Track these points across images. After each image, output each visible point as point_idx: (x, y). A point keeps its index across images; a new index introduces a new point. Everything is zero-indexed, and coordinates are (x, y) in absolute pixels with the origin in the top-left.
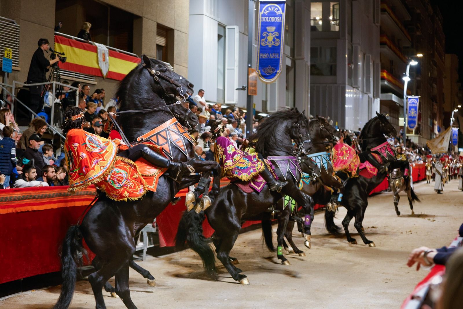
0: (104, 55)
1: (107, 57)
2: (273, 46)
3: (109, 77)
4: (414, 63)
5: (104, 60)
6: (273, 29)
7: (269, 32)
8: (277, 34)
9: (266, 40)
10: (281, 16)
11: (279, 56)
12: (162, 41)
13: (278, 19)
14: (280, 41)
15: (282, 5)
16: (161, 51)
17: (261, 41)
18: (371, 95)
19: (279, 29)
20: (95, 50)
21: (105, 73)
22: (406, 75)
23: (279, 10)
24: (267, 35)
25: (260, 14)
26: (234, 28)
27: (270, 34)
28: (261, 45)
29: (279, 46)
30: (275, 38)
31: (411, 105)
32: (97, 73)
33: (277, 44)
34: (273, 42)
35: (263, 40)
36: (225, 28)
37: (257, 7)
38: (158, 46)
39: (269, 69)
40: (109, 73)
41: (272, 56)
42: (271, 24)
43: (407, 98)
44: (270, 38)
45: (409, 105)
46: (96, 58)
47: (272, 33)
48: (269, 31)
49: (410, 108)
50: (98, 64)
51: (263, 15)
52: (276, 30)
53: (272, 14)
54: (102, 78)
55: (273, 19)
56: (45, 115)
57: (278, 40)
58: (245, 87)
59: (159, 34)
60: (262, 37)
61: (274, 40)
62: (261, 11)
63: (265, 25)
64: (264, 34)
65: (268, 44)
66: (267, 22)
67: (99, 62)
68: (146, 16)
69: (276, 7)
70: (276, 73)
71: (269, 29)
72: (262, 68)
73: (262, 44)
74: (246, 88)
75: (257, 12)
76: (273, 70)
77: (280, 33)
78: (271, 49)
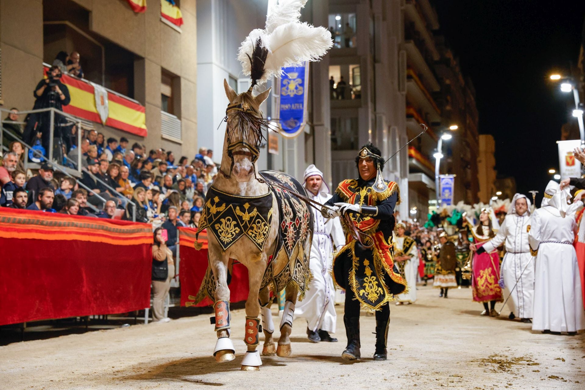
0: (102, 98)
1: (107, 101)
2: (295, 95)
3: (109, 124)
4: (446, 137)
5: (103, 103)
6: (295, 75)
7: (290, 80)
8: (299, 81)
9: (287, 89)
11: (303, 106)
12: (167, 90)
14: (304, 89)
16: (166, 103)
17: (281, 90)
18: (398, 174)
19: (302, 76)
20: (92, 90)
21: (104, 119)
22: (437, 151)
24: (289, 83)
26: (247, 82)
27: (292, 81)
28: (281, 95)
29: (303, 95)
30: (298, 86)
31: (445, 186)
32: (94, 118)
33: (300, 93)
34: (295, 91)
35: (284, 88)
36: (236, 81)
38: (164, 97)
39: (291, 122)
40: (109, 119)
41: (294, 107)
42: (293, 70)
43: (439, 178)
45: (442, 186)
46: (92, 101)
47: (294, 80)
48: (290, 78)
49: (444, 189)
50: (96, 107)
52: (298, 77)
54: (100, 126)
56: (42, 149)
57: (300, 88)
58: (265, 144)
59: (164, 82)
60: (283, 85)
61: (296, 88)
64: (285, 82)
65: (289, 93)
66: (287, 68)
67: (97, 106)
68: (149, 57)
70: (299, 126)
71: (290, 75)
72: (284, 122)
73: (284, 94)
74: (266, 146)
76: (296, 123)
77: (303, 80)
78: (293, 98)
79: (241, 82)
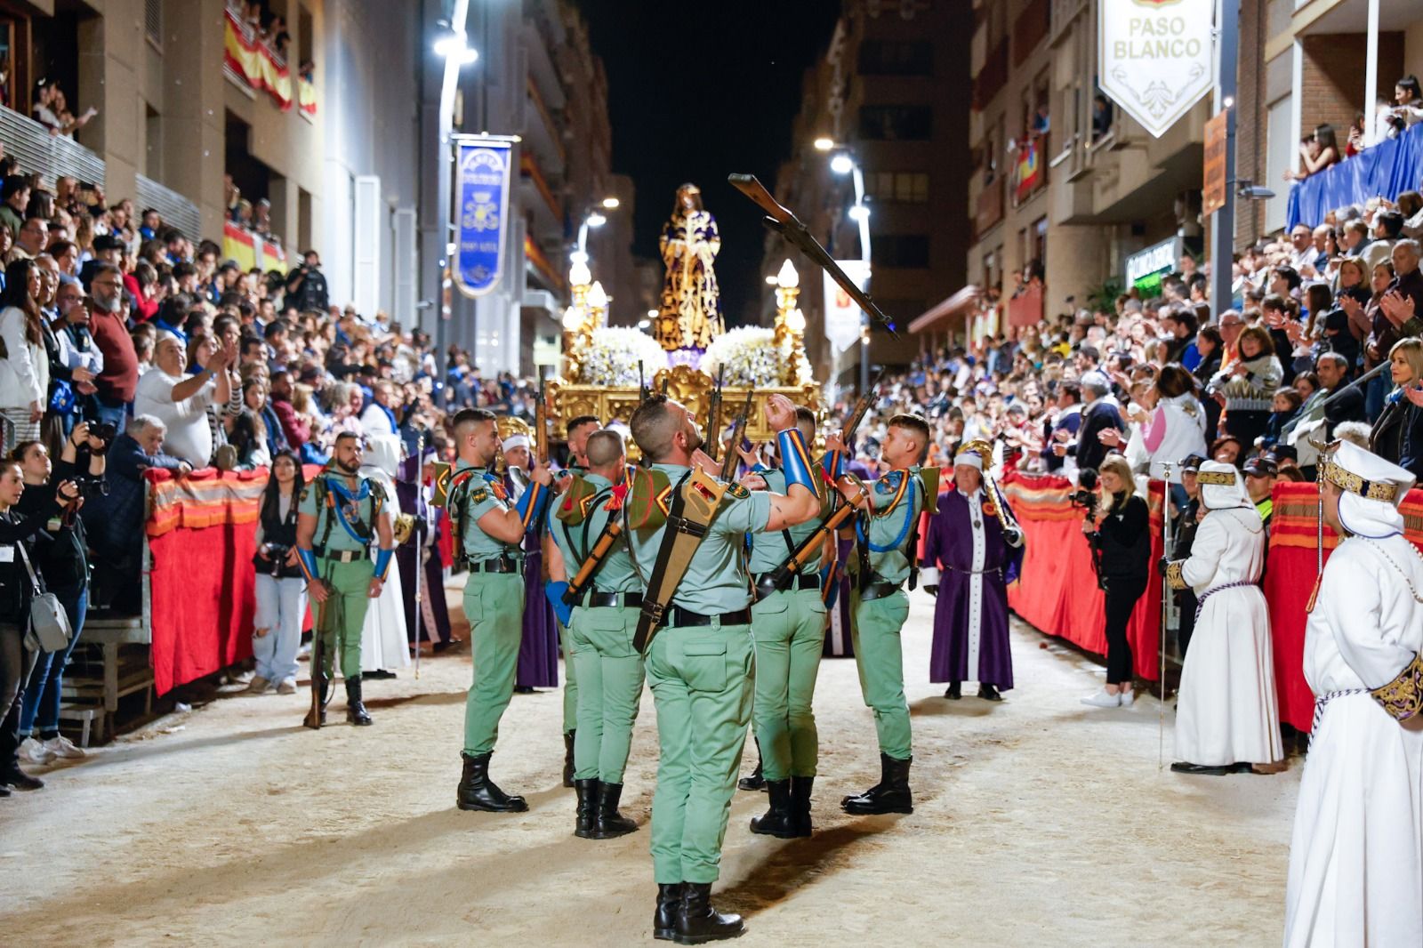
2: (486, 229)
4: (596, 221)
6: (486, 196)
7: (478, 204)
8: (493, 207)
9: (473, 217)
10: (500, 173)
11: (498, 246)
13: (493, 180)
14: (500, 219)
15: (503, 153)
17: (463, 219)
19: (496, 197)
22: (577, 249)
23: (496, 162)
24: (475, 209)
25: (460, 169)
27: (481, 206)
28: (463, 228)
29: (497, 230)
30: (491, 215)
33: (493, 226)
34: (485, 222)
35: (467, 217)
37: (454, 155)
39: (478, 271)
41: (485, 247)
42: (482, 188)
44: (481, 214)
47: (484, 204)
48: (477, 201)
51: (467, 171)
52: (491, 200)
53: (484, 169)
55: (485, 179)
57: (494, 218)
58: (434, 305)
59: (299, 203)
60: (466, 212)
61: (488, 218)
62: (463, 161)
63: (470, 190)
64: (469, 206)
65: (475, 225)
66: (473, 185)
68: (291, 175)
69: (490, 156)
70: (492, 279)
71: (478, 196)
72: (465, 270)
73: (467, 225)
74: (437, 307)
75: (454, 165)
76: (486, 273)
77: (499, 206)
78: (481, 234)
79: (362, 183)
